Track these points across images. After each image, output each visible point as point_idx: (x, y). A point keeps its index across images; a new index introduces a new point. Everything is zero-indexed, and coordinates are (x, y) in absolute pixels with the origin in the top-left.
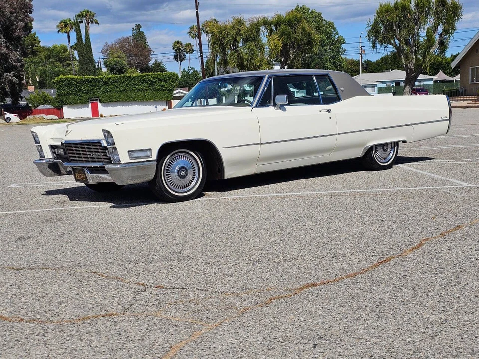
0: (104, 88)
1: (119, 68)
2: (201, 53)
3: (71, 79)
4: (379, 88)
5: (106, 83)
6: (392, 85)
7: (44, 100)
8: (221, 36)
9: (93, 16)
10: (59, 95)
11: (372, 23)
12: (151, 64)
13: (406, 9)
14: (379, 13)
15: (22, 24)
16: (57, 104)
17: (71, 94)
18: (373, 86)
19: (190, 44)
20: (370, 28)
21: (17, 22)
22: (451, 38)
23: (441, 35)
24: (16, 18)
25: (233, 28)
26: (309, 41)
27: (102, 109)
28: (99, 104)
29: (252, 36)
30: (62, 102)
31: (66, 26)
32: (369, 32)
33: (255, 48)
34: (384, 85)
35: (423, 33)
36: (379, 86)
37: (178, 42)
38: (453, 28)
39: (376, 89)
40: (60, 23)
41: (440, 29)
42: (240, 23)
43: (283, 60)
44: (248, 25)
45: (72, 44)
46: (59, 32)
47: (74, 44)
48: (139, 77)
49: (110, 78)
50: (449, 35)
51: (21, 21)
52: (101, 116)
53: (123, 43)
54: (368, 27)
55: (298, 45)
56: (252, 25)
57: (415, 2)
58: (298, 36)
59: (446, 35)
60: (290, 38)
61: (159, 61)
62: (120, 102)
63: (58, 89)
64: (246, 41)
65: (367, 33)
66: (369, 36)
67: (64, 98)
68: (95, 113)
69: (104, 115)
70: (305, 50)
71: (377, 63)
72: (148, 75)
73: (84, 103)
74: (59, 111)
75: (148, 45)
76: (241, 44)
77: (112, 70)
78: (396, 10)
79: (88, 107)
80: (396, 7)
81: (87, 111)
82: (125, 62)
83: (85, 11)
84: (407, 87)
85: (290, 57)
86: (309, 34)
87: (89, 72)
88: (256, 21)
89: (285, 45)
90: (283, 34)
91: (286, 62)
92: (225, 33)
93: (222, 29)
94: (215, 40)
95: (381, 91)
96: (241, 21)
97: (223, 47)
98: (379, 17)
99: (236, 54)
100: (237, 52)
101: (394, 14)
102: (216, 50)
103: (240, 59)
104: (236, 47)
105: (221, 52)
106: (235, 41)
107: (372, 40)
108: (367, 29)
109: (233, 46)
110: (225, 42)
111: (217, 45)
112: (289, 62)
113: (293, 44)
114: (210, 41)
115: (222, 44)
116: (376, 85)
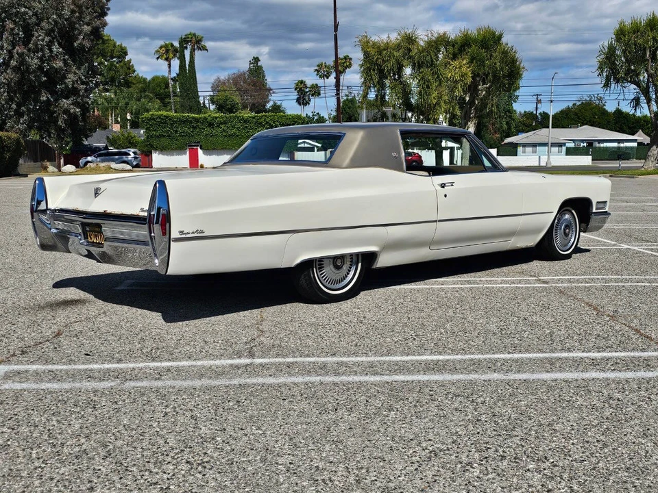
0: (207, 131)
1: (230, 106)
2: (338, 90)
3: (165, 116)
4: (567, 148)
5: (211, 125)
6: (582, 145)
7: (130, 143)
8: (380, 59)
9: (201, 40)
10: (148, 137)
11: (606, 50)
12: (269, 106)
14: (621, 33)
15: (86, 28)
16: (145, 149)
17: (164, 136)
18: (560, 145)
19: (317, 85)
20: (602, 56)
21: (80, 25)
24: (80, 18)
25: (398, 47)
26: (512, 71)
27: (203, 158)
28: (200, 152)
29: (428, 59)
30: (152, 146)
31: (167, 51)
32: (602, 63)
33: (431, 78)
34: (572, 145)
36: (568, 145)
37: (302, 82)
39: (564, 149)
40: (161, 48)
42: (410, 40)
45: (173, 75)
46: (158, 58)
47: (175, 75)
48: (254, 118)
49: (216, 118)
51: (88, 24)
52: (202, 167)
53: (237, 80)
54: (600, 55)
55: (495, 76)
56: (429, 43)
58: (496, 61)
60: (484, 66)
61: (279, 103)
62: (228, 151)
63: (146, 129)
64: (418, 66)
65: (598, 63)
66: (601, 68)
67: (155, 142)
68: (194, 162)
69: (205, 166)
72: (266, 116)
73: (180, 149)
74: (147, 158)
75: (266, 83)
76: (408, 71)
77: (220, 108)
78: (652, 30)
79: (185, 153)
81: (183, 160)
82: (237, 100)
83: (191, 34)
85: (478, 95)
86: (513, 61)
87: (190, 110)
89: (475, 76)
90: (473, 59)
91: (472, 102)
92: (385, 52)
93: (382, 48)
94: (371, 64)
95: (570, 152)
96: (412, 37)
97: (382, 75)
98: (618, 39)
99: (400, 86)
100: (401, 83)
101: (648, 36)
102: (371, 79)
103: (406, 94)
104: (400, 77)
105: (378, 82)
106: (400, 68)
107: (605, 74)
108: (598, 58)
109: (394, 74)
110: (387, 67)
111: (374, 70)
112: (476, 102)
113: (487, 76)
114: (362, 66)
115: (381, 71)
116: (564, 144)
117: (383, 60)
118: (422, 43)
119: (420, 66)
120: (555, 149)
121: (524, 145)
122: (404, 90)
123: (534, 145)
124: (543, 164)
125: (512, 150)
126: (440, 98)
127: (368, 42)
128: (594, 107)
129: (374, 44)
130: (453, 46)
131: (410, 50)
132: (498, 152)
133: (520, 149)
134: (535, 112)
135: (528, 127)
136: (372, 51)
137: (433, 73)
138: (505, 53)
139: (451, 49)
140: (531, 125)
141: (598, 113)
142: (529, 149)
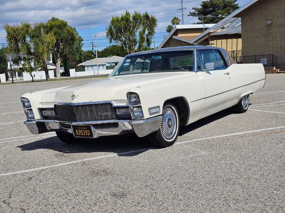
4: (106, 66)
6: (113, 64)
11: (108, 28)
13: (128, 20)
14: (113, 22)
18: (103, 65)
20: (108, 31)
22: (153, 37)
23: (147, 35)
25: (23, 29)
26: (72, 38)
29: (36, 34)
32: (107, 33)
33: (38, 42)
34: (109, 65)
35: (137, 34)
38: (153, 31)
41: (147, 32)
42: (28, 26)
43: (56, 49)
44: (33, 27)
50: (152, 36)
54: (106, 30)
55: (65, 40)
56: (36, 27)
57: (133, 16)
58: (65, 34)
59: (150, 36)
60: (61, 36)
64: (32, 37)
65: (106, 33)
66: (107, 35)
70: (70, 43)
71: (102, 52)
76: (28, 39)
78: (123, 21)
80: (122, 19)
84: (132, 65)
85: (60, 48)
88: (38, 25)
89: (57, 40)
90: (55, 34)
91: (58, 51)
92: (17, 32)
93: (15, 30)
94: (11, 36)
95: (108, 68)
96: (28, 25)
97: (16, 41)
98: (112, 24)
99: (26, 46)
100: (26, 44)
101: (122, 23)
102: (12, 43)
103: (28, 49)
104: (25, 41)
105: (15, 44)
106: (24, 38)
107: (109, 38)
108: (106, 31)
109: (22, 40)
110: (18, 38)
111: (13, 39)
112: (60, 51)
113: (63, 39)
114: (7, 37)
115: (16, 39)
116: (105, 64)
117: (16, 35)
118: (33, 28)
119: (33, 37)
120: (101, 67)
121: (88, 66)
122: (27, 47)
123: (92, 66)
124: (96, 74)
125: (83, 69)
126: (43, 50)
127: (8, 27)
128: (118, 47)
129: (12, 28)
130: (47, 28)
131: (28, 31)
132: (76, 70)
133: (86, 68)
134: (92, 51)
135: (90, 57)
136: (11, 31)
137: (39, 40)
138: (68, 31)
139: (46, 29)
140: (91, 56)
141: (120, 50)
142: (90, 68)
